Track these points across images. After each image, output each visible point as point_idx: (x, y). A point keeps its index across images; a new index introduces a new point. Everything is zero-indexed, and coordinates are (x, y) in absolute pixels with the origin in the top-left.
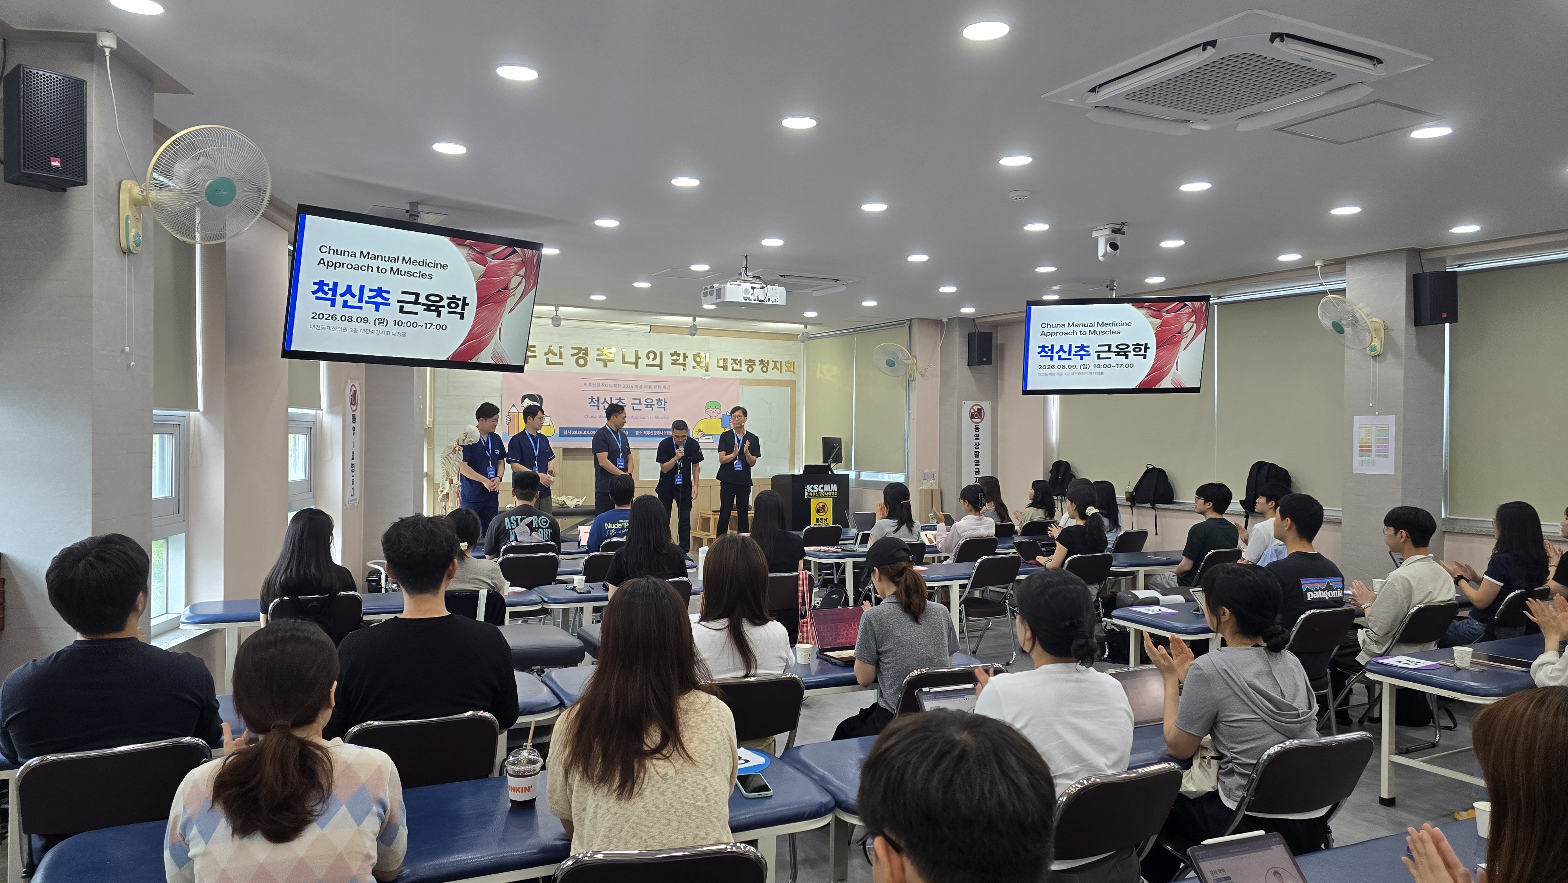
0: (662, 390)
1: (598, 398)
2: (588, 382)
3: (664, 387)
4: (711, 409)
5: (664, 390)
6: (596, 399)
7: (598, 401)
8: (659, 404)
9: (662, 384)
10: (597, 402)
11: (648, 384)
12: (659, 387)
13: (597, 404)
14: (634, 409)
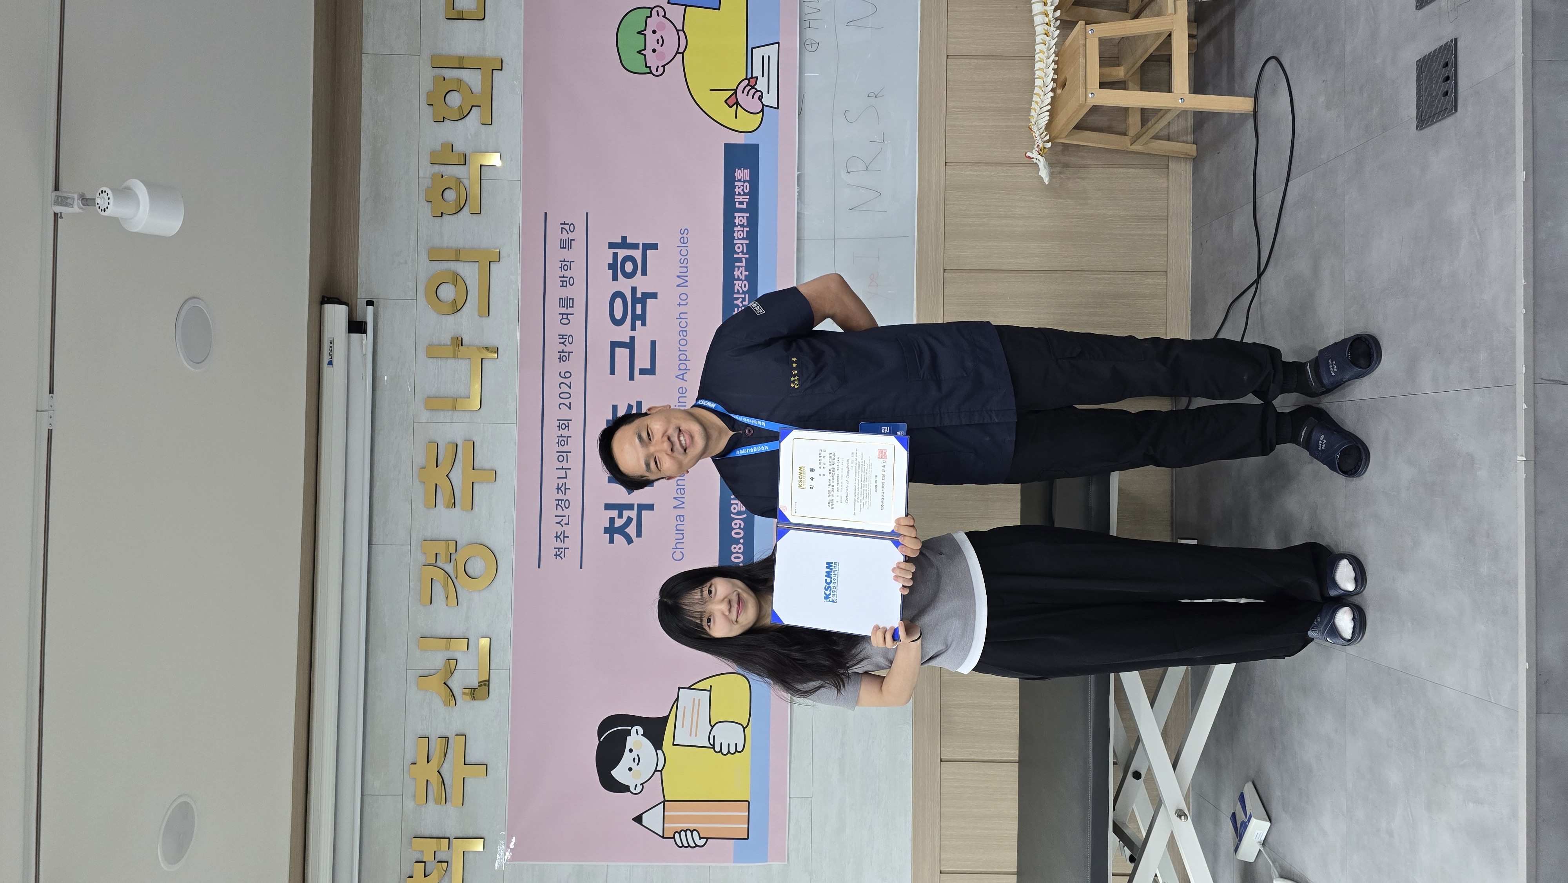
0: (576, 253)
1: (608, 507)
2: (550, 544)
3: (566, 245)
4: (648, 53)
5: (579, 246)
6: (614, 513)
7: (621, 508)
8: (629, 267)
9: (556, 255)
10: (626, 513)
11: (554, 311)
12: (565, 265)
13: (633, 514)
14: (651, 371)
